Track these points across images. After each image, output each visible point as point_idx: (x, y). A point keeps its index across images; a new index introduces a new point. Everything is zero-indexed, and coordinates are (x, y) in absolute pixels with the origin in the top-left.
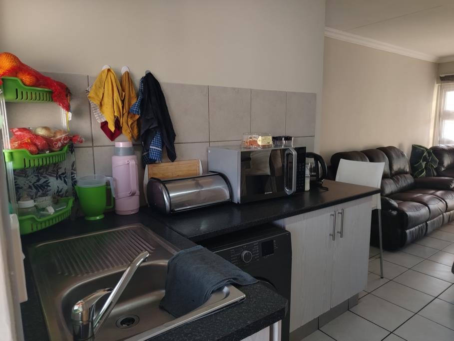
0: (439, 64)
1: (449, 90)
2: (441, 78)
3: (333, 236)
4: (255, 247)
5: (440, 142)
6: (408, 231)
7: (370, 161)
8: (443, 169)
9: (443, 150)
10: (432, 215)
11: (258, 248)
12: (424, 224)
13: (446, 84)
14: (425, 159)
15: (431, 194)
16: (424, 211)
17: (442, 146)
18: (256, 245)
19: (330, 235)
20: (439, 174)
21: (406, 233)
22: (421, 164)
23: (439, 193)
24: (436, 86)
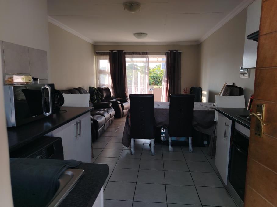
0: (95, 45)
1: (101, 60)
2: (96, 52)
3: (77, 137)
4: (43, 152)
5: (100, 85)
6: (98, 130)
7: (81, 94)
8: (104, 98)
9: (102, 89)
10: (107, 120)
11: (45, 152)
12: (104, 125)
13: (99, 56)
14: (96, 94)
15: (103, 110)
16: (103, 118)
17: (102, 87)
18: (44, 150)
19: (75, 137)
20: (103, 101)
21: (98, 131)
22: (94, 97)
23: (106, 110)
24: (95, 56)
